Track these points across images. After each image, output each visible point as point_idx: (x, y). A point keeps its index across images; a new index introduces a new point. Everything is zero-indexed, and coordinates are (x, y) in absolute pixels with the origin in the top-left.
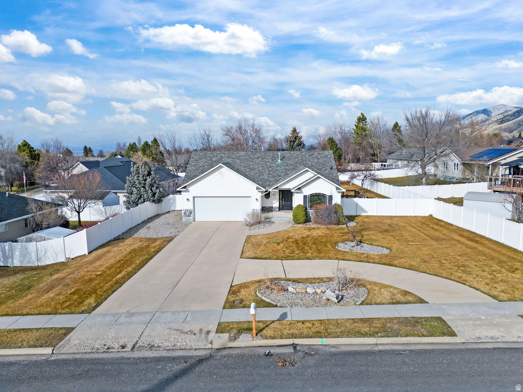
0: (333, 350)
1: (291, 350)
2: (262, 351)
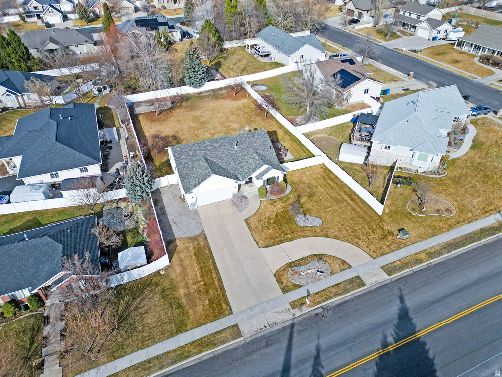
0: (334, 305)
1: (321, 310)
2: (313, 313)
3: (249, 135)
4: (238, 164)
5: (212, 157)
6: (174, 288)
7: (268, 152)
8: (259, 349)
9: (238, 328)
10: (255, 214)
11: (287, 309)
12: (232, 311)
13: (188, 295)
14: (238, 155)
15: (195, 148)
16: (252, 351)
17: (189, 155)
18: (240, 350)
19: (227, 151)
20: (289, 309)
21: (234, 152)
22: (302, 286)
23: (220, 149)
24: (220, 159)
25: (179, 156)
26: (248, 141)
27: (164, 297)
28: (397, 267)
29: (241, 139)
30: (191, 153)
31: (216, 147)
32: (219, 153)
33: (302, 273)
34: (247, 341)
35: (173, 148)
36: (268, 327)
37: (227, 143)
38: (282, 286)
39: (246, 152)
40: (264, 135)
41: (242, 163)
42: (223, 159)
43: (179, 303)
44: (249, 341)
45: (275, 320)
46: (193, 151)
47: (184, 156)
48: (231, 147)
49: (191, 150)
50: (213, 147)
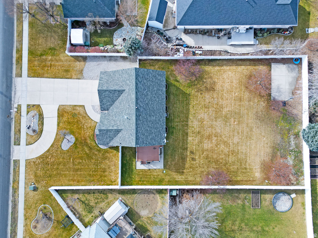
1: (12, 117)
3: (133, 131)
4: (115, 114)
5: (123, 96)
6: (53, 55)
7: (118, 140)
8: (7, 82)
9: (20, 77)
10: (86, 114)
11: (19, 102)
12: (29, 77)
13: (46, 60)
14: (121, 116)
15: (131, 86)
16: (7, 79)
17: (127, 80)
18: (10, 74)
19: (125, 109)
20: (18, 103)
21: (123, 114)
22: (27, 115)
23: (127, 105)
24: (121, 102)
25: (128, 73)
26: (129, 128)
27: (50, 49)
28: (16, 168)
29: (131, 124)
30: (128, 82)
31: (129, 102)
32: (125, 103)
33: (33, 118)
34: (13, 79)
35: (134, 69)
36: (15, 90)
37: (130, 111)
38: (31, 106)
39: (122, 123)
40: (130, 143)
41: (116, 117)
42: (120, 104)
43: (44, 54)
44: (12, 80)
45: (17, 94)
46: (129, 84)
47: (127, 76)
48: (127, 113)
49: (130, 82)
50: (129, 99)
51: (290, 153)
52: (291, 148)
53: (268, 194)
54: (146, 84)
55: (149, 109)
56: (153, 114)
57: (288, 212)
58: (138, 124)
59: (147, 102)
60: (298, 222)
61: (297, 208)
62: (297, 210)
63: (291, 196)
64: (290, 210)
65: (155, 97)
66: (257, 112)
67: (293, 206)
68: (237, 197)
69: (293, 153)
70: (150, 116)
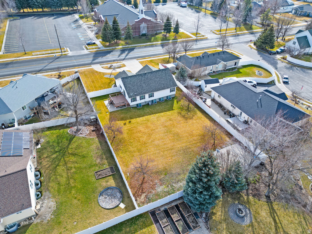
51: (169, 186)
52: (174, 185)
53: (114, 181)
54: (163, 76)
55: (149, 81)
56: (146, 84)
57: (100, 208)
58: (136, 76)
59: (152, 79)
60: (90, 222)
61: (108, 216)
62: (105, 216)
63: (122, 204)
64: (103, 209)
65: (158, 83)
66: (189, 148)
67: (109, 211)
68: (103, 159)
69: (171, 188)
70: (144, 83)
